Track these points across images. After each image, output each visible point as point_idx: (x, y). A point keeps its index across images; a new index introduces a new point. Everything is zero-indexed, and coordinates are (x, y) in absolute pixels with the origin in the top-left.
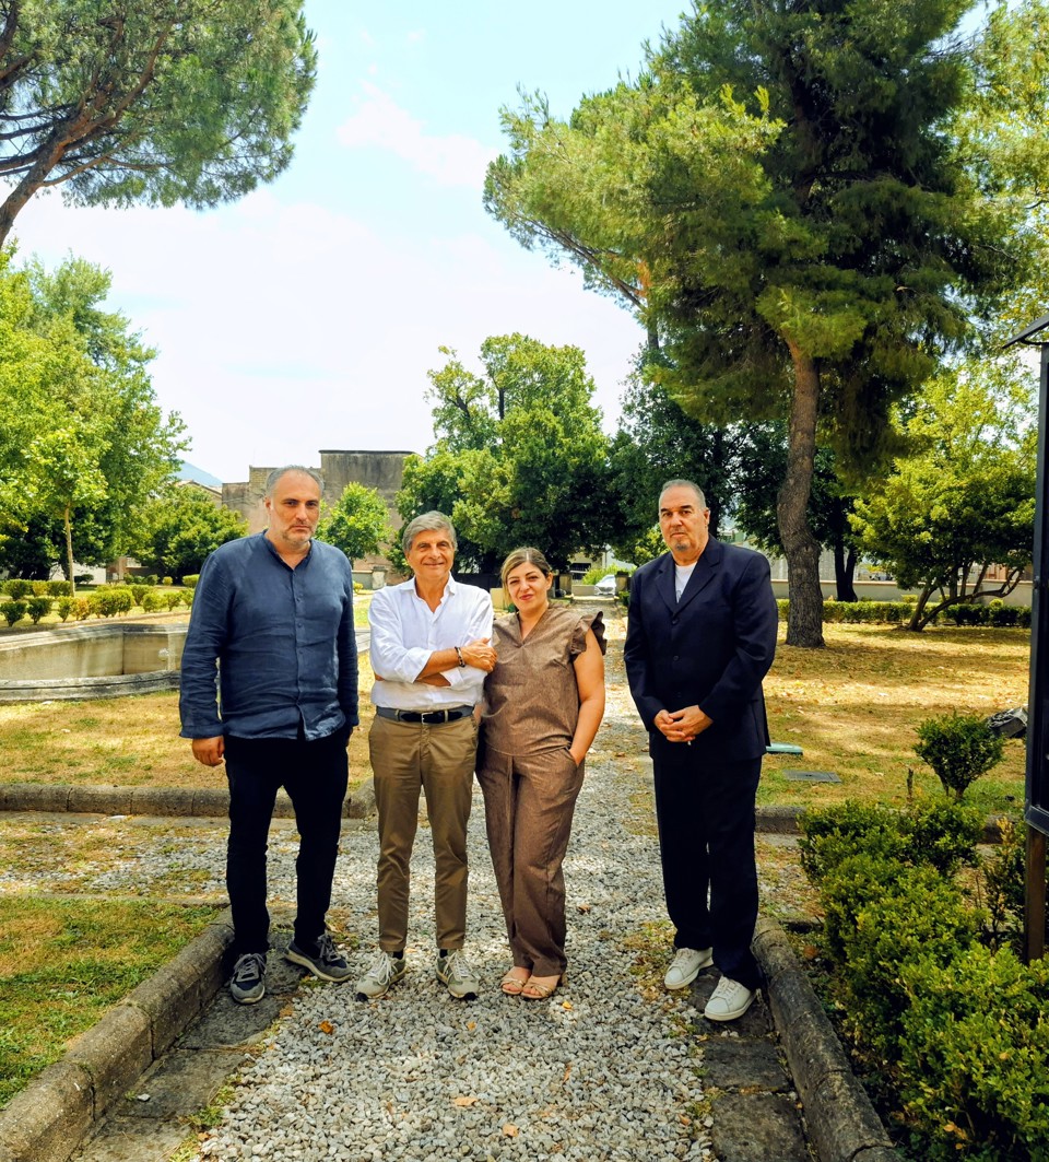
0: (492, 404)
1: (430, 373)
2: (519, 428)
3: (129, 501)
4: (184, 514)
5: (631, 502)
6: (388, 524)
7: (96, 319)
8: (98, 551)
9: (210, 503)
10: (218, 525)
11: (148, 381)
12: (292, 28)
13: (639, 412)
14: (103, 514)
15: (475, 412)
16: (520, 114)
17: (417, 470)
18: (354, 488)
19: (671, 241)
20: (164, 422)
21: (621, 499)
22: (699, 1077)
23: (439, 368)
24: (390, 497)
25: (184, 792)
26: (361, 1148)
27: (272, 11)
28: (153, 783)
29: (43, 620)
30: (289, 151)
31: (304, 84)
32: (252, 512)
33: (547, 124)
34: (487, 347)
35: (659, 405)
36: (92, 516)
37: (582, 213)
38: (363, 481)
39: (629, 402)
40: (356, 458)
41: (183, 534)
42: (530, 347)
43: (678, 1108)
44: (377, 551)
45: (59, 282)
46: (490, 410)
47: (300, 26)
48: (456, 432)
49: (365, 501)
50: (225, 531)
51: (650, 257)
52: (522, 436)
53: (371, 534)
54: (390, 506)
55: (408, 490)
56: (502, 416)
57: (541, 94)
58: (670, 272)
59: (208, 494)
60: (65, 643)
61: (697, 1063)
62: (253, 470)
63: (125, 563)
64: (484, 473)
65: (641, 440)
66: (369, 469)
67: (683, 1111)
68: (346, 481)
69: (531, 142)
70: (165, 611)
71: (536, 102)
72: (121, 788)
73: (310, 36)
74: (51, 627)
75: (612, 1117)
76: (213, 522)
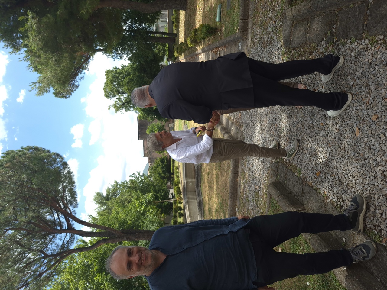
0: (123, 96)
1: (116, 112)
2: (129, 89)
3: (153, 185)
4: (156, 173)
5: (148, 57)
6: (157, 123)
7: (108, 195)
8: (166, 193)
9: (153, 167)
10: (158, 165)
11: (122, 182)
12: (20, 153)
13: (122, 55)
14: (157, 192)
15: (126, 100)
16: (37, 90)
17: (142, 116)
18: (148, 131)
19: (70, 45)
20: (133, 178)
21: (147, 60)
22: (356, 41)
23: (114, 110)
24: (149, 122)
25: (230, 192)
26: (376, 173)
27: (16, 159)
28: (227, 199)
29: (182, 208)
30: (55, 154)
31: (37, 149)
32: (155, 156)
33: (39, 82)
34: (107, 97)
35: (120, 49)
36: (157, 194)
37: (64, 72)
38: (146, 129)
39: (119, 58)
40: (140, 131)
41: (161, 172)
42: (106, 85)
43: (371, 49)
44: (164, 125)
45: (99, 204)
46: (125, 96)
47: (20, 151)
48: (131, 105)
49: (151, 129)
50: (160, 163)
51: (75, 52)
52: (131, 88)
53: (159, 127)
54: (152, 122)
55: (147, 118)
56: (126, 93)
57: (30, 84)
58: (79, 46)
59: (151, 166)
60: (188, 206)
61: (349, 41)
62: (144, 156)
63: (168, 185)
65: (130, 54)
66: (142, 128)
67: (373, 48)
68: (146, 134)
69: (45, 87)
70: (180, 178)
71: (33, 86)
72: (229, 209)
73: (23, 148)
74: (184, 206)
75: (372, 76)
76: (158, 166)
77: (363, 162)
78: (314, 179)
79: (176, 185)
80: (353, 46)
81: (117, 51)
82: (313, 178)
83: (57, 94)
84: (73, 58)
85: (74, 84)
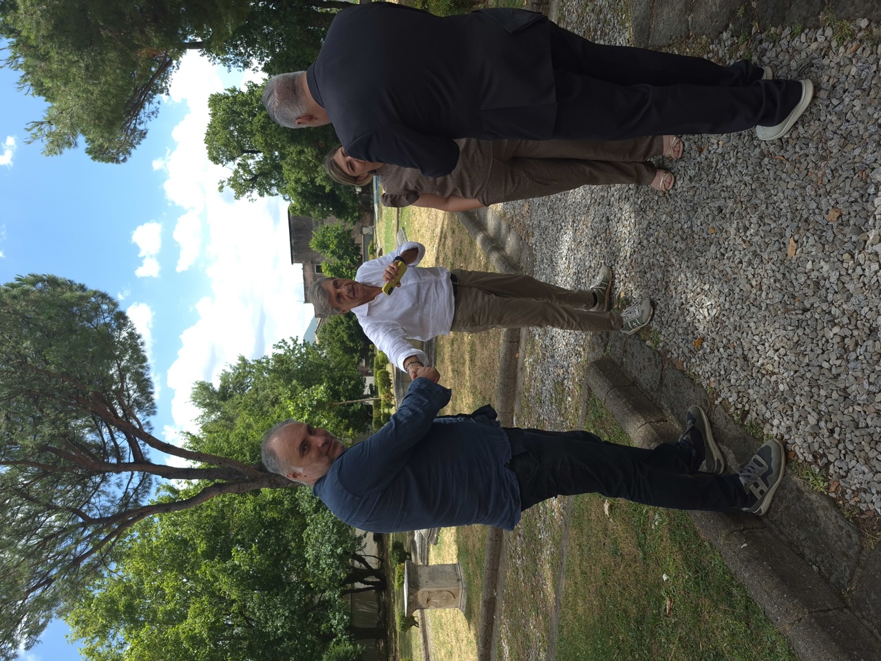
0: (253, 158)
1: (237, 198)
2: (266, 141)
4: (334, 339)
6: (334, 224)
7: (224, 388)
8: (356, 383)
9: (327, 325)
10: (339, 321)
11: (256, 360)
15: (259, 169)
16: (46, 141)
17: (298, 207)
18: (313, 244)
19: (120, 31)
20: (281, 352)
23: (233, 192)
24: (317, 223)
27: (6, 304)
28: (493, 398)
30: (96, 293)
31: (53, 282)
33: (49, 122)
34: (215, 160)
35: (242, 43)
36: (337, 387)
37: (110, 97)
38: (309, 238)
39: (242, 65)
40: (294, 243)
42: (212, 132)
44: (351, 230)
45: (205, 407)
46: (257, 159)
48: (273, 182)
49: (320, 238)
51: (135, 48)
52: (271, 139)
53: (340, 235)
54: (322, 223)
55: (312, 213)
56: (260, 152)
57: (28, 127)
58: (142, 32)
59: (322, 325)
61: (787, 31)
62: (306, 301)
63: (362, 367)
64: (297, 165)
66: (300, 235)
68: (310, 250)
69: (65, 134)
71: (35, 130)
76: (337, 324)
77: (800, 316)
78: (688, 355)
79: (380, 367)
80: (796, 43)
81: (236, 47)
82: (686, 351)
83: (98, 153)
84: (128, 63)
85: (135, 127)
